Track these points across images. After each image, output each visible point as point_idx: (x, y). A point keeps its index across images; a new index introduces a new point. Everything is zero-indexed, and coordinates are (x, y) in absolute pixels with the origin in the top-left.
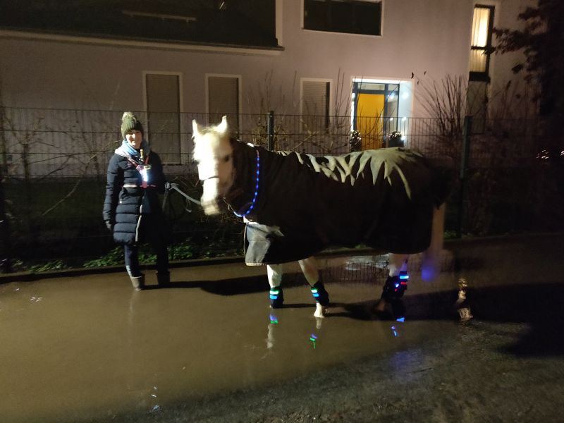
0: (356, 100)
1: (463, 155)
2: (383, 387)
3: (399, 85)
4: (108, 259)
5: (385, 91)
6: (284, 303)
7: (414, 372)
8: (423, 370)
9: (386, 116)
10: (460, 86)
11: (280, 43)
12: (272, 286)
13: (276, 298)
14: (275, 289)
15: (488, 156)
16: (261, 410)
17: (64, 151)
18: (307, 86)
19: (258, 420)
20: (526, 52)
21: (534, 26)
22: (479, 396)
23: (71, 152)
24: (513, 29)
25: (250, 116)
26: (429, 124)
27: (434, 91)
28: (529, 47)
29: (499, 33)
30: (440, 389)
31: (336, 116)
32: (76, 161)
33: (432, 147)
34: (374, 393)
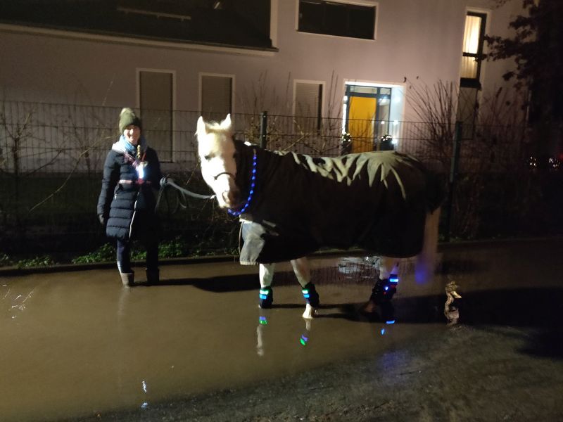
0: (348, 103)
1: (453, 159)
2: (371, 388)
3: (391, 89)
4: (97, 255)
5: (377, 94)
6: (273, 303)
7: (402, 374)
8: (410, 373)
9: (378, 119)
10: (451, 91)
11: (274, 44)
12: (262, 286)
13: (265, 298)
14: (265, 289)
15: (476, 161)
16: (249, 409)
17: (55, 146)
18: (300, 87)
19: (245, 420)
20: (517, 60)
21: (524, 34)
22: (465, 398)
23: (62, 147)
24: (504, 37)
25: (243, 116)
26: (420, 128)
27: (426, 96)
28: (520, 55)
29: (490, 41)
30: (428, 391)
31: (329, 118)
32: (67, 157)
33: (423, 151)
34: (362, 394)
